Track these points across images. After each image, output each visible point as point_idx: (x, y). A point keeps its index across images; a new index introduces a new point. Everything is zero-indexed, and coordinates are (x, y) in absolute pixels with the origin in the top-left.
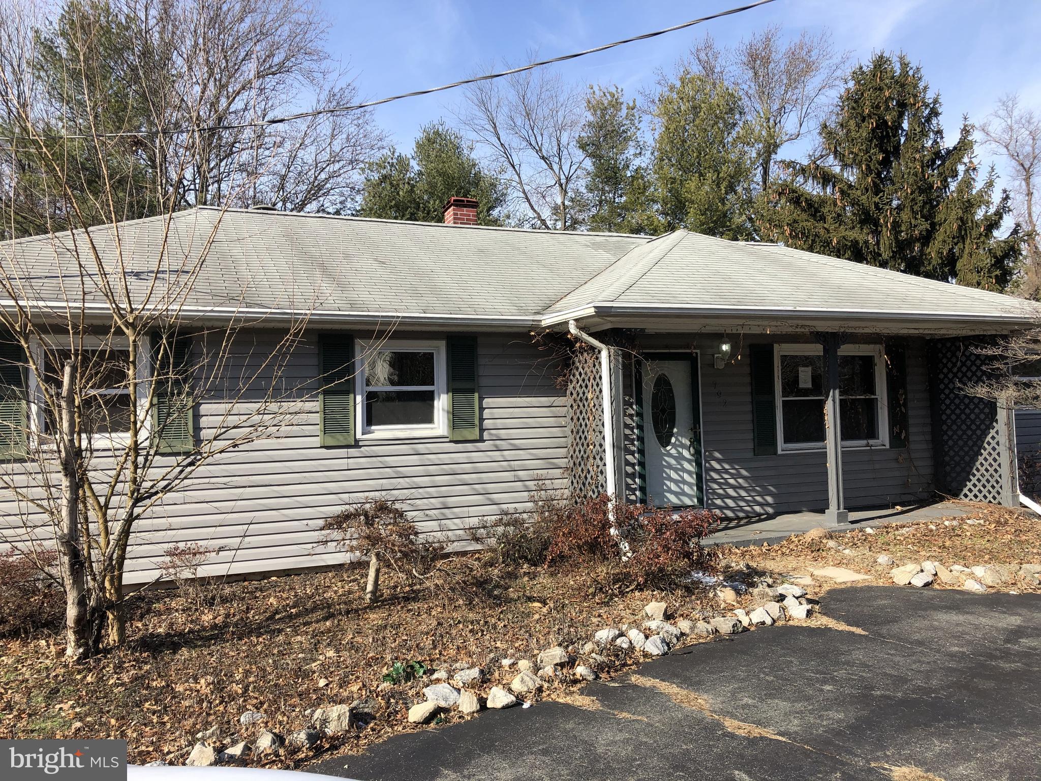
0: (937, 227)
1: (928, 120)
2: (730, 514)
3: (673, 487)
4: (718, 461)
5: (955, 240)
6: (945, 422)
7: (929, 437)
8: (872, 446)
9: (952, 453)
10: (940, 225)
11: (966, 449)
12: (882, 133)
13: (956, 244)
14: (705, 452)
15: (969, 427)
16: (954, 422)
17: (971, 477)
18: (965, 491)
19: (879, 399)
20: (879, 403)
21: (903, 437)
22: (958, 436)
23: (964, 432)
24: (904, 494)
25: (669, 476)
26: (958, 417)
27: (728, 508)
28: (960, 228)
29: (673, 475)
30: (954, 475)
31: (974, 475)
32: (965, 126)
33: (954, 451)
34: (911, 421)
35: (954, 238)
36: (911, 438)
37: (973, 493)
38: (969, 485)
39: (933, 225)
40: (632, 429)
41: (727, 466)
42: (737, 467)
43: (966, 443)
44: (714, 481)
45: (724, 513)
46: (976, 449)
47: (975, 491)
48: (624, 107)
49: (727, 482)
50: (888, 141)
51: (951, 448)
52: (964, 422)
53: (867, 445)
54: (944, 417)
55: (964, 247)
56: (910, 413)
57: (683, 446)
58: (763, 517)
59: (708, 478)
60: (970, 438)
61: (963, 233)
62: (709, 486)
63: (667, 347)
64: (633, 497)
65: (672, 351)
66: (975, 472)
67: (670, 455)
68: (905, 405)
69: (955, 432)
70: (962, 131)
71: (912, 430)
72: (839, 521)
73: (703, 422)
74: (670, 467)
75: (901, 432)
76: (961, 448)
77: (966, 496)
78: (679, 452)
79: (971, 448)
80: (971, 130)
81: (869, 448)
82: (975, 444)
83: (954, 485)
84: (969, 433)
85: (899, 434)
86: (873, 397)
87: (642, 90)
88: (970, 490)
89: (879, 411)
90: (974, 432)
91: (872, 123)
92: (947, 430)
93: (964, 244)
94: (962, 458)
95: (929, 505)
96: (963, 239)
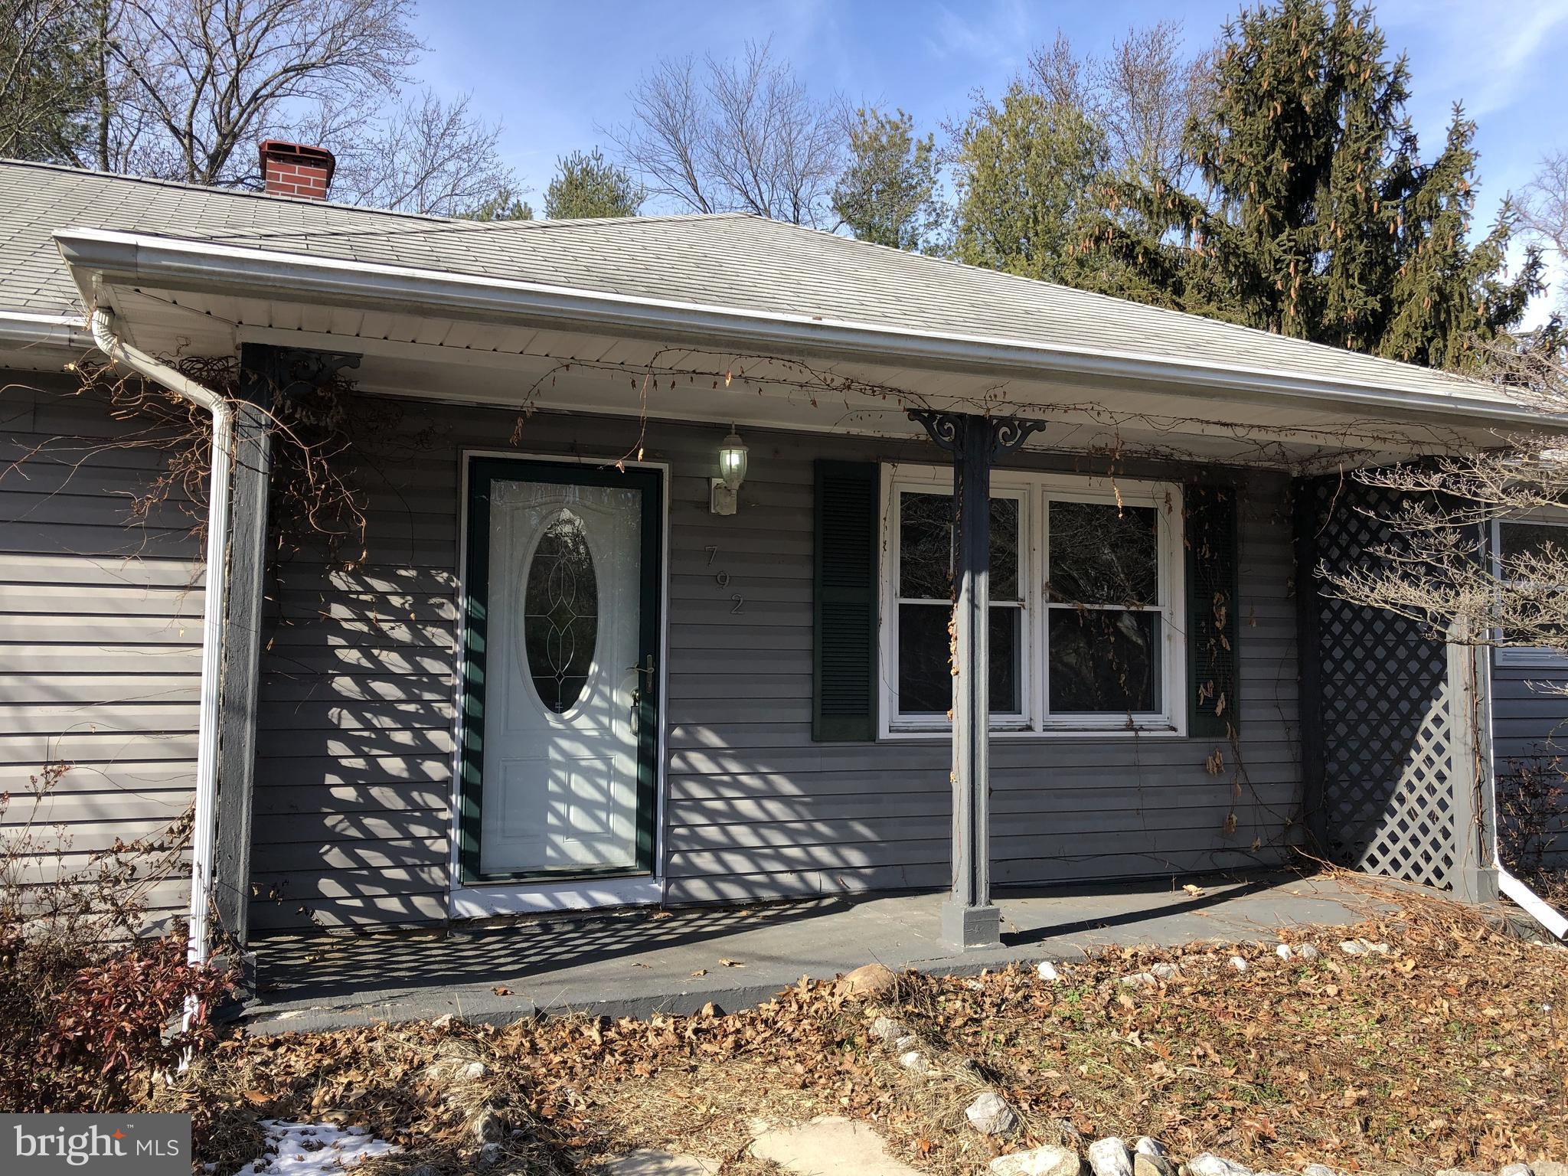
0: (1396, 309)
1: (1384, 107)
2: (735, 892)
3: (577, 817)
4: (712, 753)
5: (1429, 333)
6: (1329, 679)
7: (1291, 713)
8: (1142, 729)
9: (1343, 755)
10: (1401, 303)
11: (1376, 745)
12: (1294, 128)
13: (1430, 340)
14: (670, 727)
15: (1383, 693)
16: (1350, 679)
17: (1387, 817)
18: (1373, 850)
19: (1165, 615)
20: (1164, 624)
21: (1219, 711)
22: (1359, 713)
23: (1372, 705)
24: (1223, 850)
25: (566, 787)
26: (1359, 666)
27: (733, 877)
28: (1436, 306)
29: (580, 786)
30: (1346, 808)
31: (1393, 813)
32: (1457, 124)
33: (1349, 750)
34: (1246, 673)
35: (1425, 329)
36: (1246, 714)
37: (1389, 857)
38: (1382, 836)
39: (1387, 303)
40: (450, 661)
41: (734, 767)
42: (764, 770)
43: (1374, 732)
44: (697, 805)
45: (718, 891)
46: (1396, 746)
47: (1395, 851)
48: (913, 147)
49: (732, 807)
50: (1306, 146)
51: (1342, 742)
52: (1371, 679)
53: (1130, 727)
54: (1328, 666)
55: (1445, 346)
56: (1246, 652)
57: (614, 712)
58: (827, 902)
59: (676, 795)
60: (1384, 718)
61: (1443, 317)
62: (678, 818)
63: (573, 450)
64: (441, 846)
65: (585, 460)
66: (1395, 804)
67: (576, 735)
68: (1231, 631)
69: (1351, 704)
70: (1451, 133)
71: (1247, 693)
72: (969, 939)
73: (671, 650)
74: (571, 763)
75: (1216, 697)
76: (1365, 744)
77: (1373, 862)
78: (601, 727)
79: (1386, 745)
80: (1469, 133)
81: (1132, 734)
82: (1395, 734)
83: (1347, 832)
84: (1384, 706)
85: (1212, 702)
86: (1147, 608)
87: (946, 122)
88: (1384, 850)
89: (1165, 644)
90: (1394, 704)
91: (1275, 109)
92: (1334, 698)
93: (1445, 340)
94: (1366, 768)
95: (1274, 883)
96: (1443, 328)
